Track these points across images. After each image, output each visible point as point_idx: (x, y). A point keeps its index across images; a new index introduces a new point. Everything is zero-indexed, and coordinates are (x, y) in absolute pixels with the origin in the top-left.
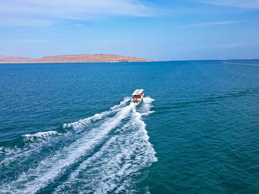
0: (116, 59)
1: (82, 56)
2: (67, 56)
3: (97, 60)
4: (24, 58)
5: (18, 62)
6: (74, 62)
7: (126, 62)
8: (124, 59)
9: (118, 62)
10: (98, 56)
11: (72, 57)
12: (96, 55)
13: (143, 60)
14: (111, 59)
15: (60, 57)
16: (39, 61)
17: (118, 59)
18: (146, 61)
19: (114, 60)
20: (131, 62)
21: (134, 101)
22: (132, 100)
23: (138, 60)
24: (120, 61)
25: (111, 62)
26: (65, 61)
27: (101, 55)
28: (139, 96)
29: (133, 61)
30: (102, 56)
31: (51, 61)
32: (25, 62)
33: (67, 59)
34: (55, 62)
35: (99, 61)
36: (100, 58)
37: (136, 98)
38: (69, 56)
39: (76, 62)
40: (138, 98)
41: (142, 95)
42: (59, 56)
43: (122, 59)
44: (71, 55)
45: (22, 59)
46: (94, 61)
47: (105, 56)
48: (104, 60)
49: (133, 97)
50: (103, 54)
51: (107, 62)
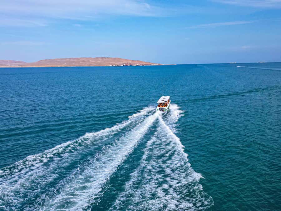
0: (119, 63)
1: (82, 59)
2: (66, 59)
3: (99, 64)
4: (19, 62)
5: (13, 67)
6: (74, 66)
7: (130, 65)
8: (128, 63)
9: (122, 65)
10: (100, 59)
11: (72, 60)
12: (97, 58)
13: (148, 64)
14: (114, 63)
15: (59, 60)
16: (35, 65)
17: (122, 63)
18: (152, 65)
19: (117, 63)
20: (136, 66)
21: (160, 109)
22: (158, 108)
23: (143, 63)
24: (124, 65)
25: (114, 66)
26: (64, 65)
27: (102, 58)
28: (165, 104)
29: (138, 65)
30: (104, 59)
31: (48, 65)
32: (20, 67)
33: (66, 62)
34: (54, 66)
35: (101, 65)
36: (102, 61)
37: (162, 106)
38: (68, 60)
39: (76, 66)
40: (164, 106)
41: (168, 103)
42: (57, 59)
43: (127, 63)
44: (70, 59)
45: (15, 63)
46: (95, 64)
47: (107, 59)
48: (105, 64)
49: (159, 105)
50: (105, 58)
51: (110, 66)
